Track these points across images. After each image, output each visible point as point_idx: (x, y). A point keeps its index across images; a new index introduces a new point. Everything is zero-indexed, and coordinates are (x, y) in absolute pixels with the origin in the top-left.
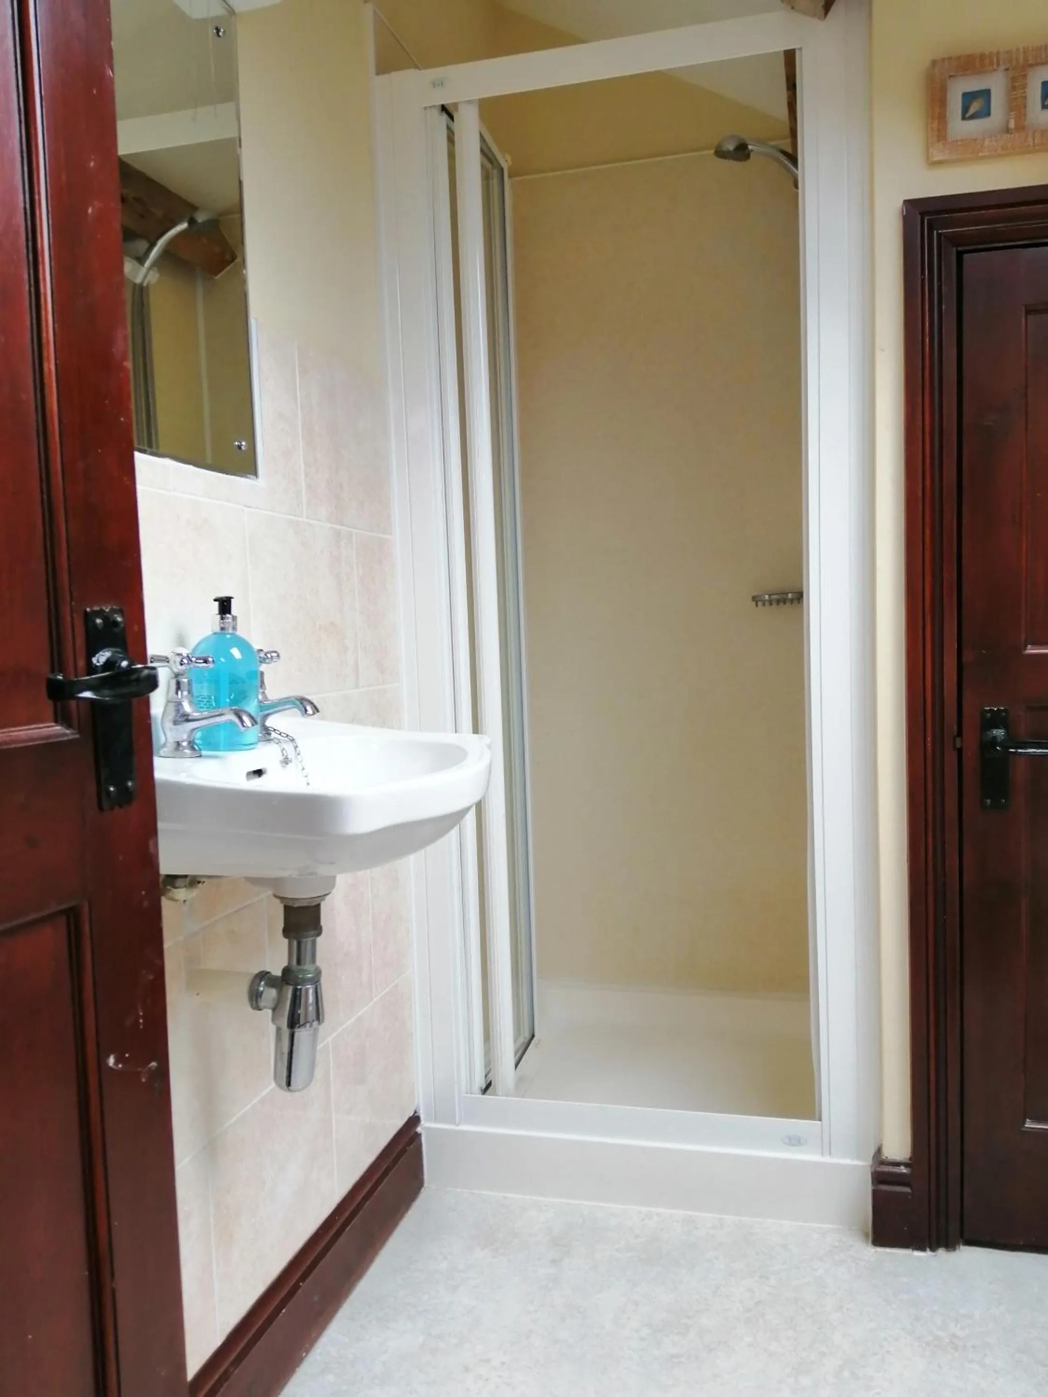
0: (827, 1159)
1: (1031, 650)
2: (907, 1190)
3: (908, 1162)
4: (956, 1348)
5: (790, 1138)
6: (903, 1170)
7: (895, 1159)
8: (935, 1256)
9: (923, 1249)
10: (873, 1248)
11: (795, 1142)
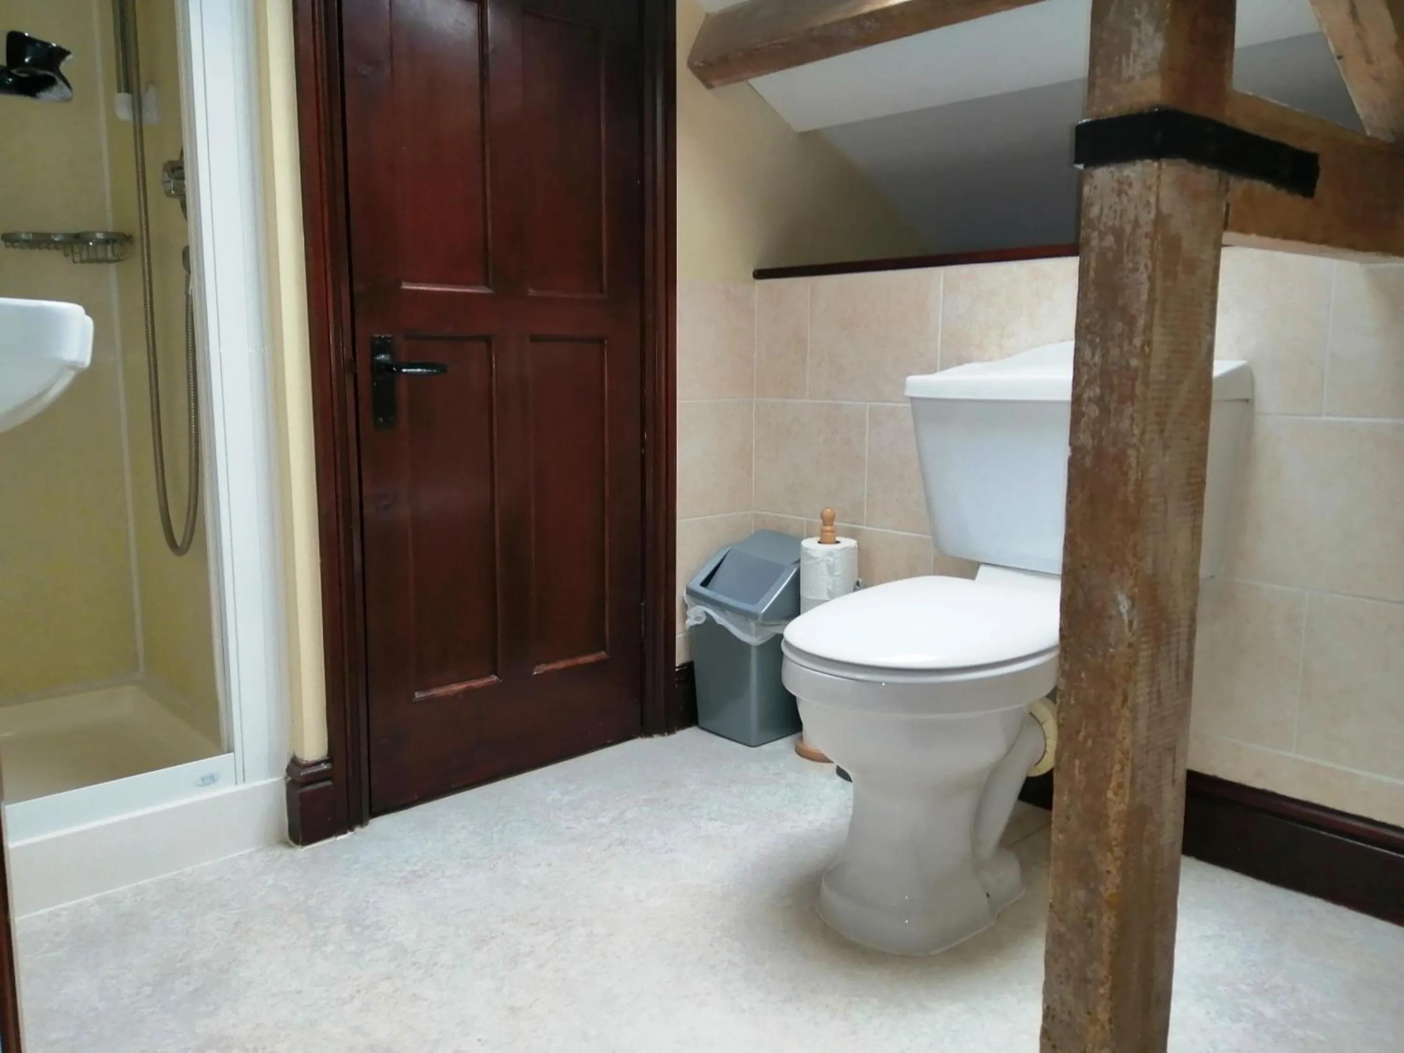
0: (242, 787)
1: (406, 286)
2: (329, 783)
3: (327, 758)
4: (420, 877)
5: (203, 779)
6: (324, 767)
7: (315, 760)
8: (355, 833)
9: (345, 832)
10: (302, 848)
11: (209, 780)
